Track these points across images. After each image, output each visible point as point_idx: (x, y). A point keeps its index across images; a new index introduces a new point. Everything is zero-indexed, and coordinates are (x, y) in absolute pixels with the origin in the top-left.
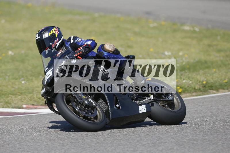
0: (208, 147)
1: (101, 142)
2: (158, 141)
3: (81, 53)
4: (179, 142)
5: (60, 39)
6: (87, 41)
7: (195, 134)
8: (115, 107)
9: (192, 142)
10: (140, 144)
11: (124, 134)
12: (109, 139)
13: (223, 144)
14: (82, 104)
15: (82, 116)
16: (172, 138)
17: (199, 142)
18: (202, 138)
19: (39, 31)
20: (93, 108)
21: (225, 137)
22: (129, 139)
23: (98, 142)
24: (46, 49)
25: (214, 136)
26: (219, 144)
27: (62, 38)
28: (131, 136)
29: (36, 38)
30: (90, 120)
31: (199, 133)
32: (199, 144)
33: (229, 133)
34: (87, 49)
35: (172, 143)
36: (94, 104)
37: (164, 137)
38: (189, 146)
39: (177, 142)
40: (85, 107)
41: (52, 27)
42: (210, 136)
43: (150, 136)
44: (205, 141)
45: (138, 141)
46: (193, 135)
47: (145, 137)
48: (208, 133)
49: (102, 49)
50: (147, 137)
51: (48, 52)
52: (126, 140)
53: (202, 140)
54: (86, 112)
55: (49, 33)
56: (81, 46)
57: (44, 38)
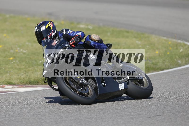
0: (100, 124)
1: (12, 121)
2: (59, 120)
3: (74, 42)
4: (77, 120)
5: (54, 31)
6: (77, 32)
7: (90, 113)
8: (102, 85)
9: (87, 120)
10: (45, 122)
11: (31, 113)
12: (19, 118)
13: (113, 122)
14: (77, 83)
15: (78, 93)
16: (71, 117)
17: (93, 120)
18: (96, 116)
19: (37, 25)
20: (86, 86)
21: (115, 115)
22: (36, 118)
23: (10, 121)
24: (43, 39)
25: (105, 115)
26: (110, 121)
27: (56, 30)
28: (37, 115)
29: (35, 30)
30: (84, 95)
31: (93, 112)
32: (93, 121)
33: (117, 112)
34: (79, 39)
35: (71, 121)
36: (86, 83)
37: (64, 116)
38: (85, 123)
39: (75, 120)
40: (80, 85)
41: (48, 22)
42: (102, 115)
43: (53, 115)
44: (98, 119)
45: (43, 120)
46: (89, 114)
47: (49, 116)
48: (101, 112)
49: (90, 39)
50: (51, 116)
51: (45, 42)
52: (33, 118)
53: (96, 118)
54: (81, 89)
55: (45, 26)
56: (73, 36)
57: (42, 30)
